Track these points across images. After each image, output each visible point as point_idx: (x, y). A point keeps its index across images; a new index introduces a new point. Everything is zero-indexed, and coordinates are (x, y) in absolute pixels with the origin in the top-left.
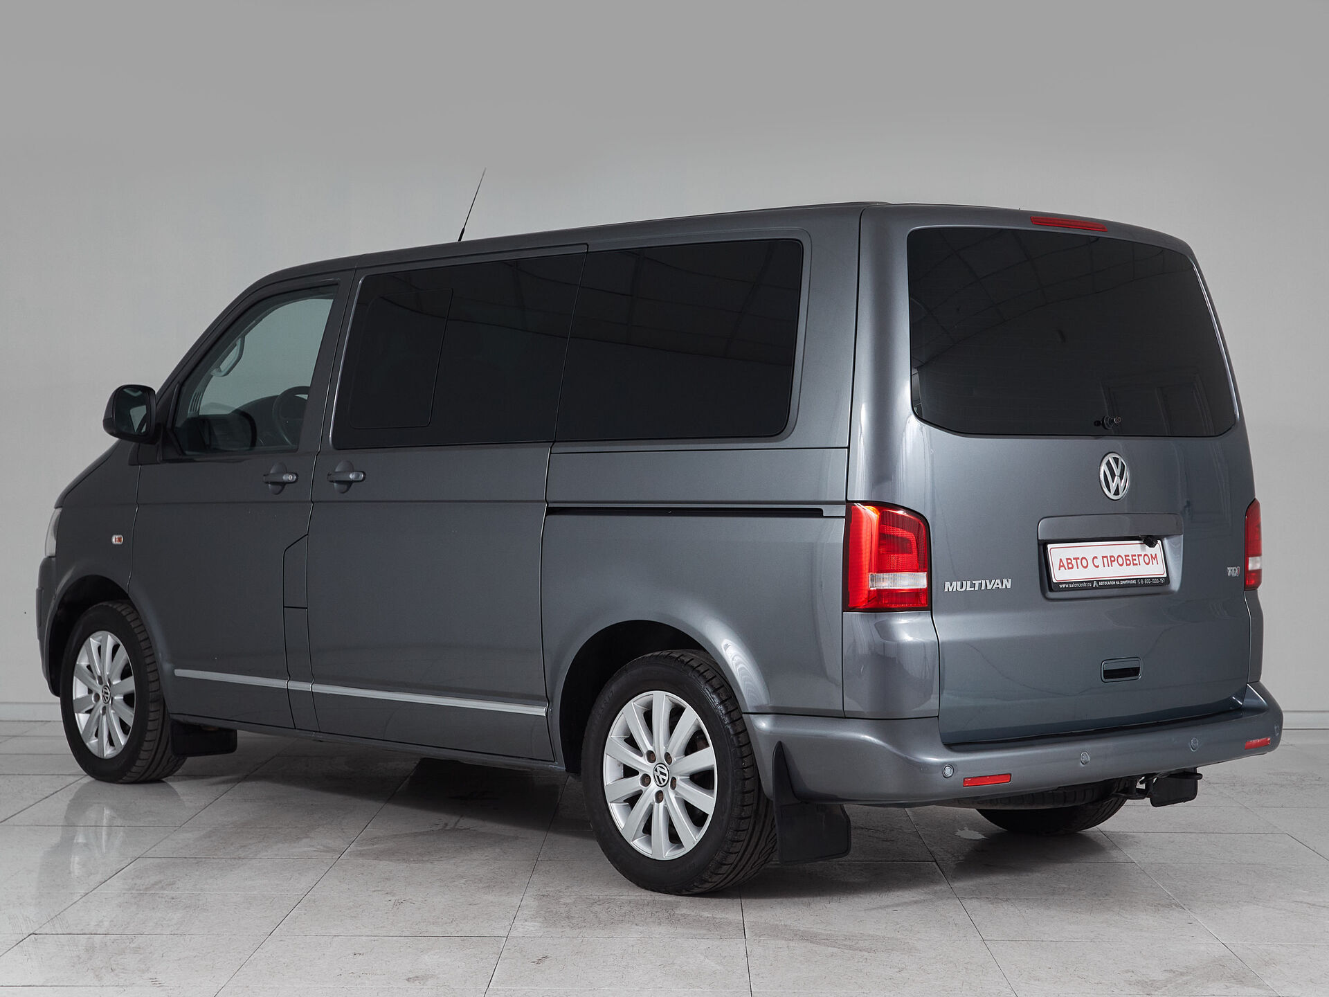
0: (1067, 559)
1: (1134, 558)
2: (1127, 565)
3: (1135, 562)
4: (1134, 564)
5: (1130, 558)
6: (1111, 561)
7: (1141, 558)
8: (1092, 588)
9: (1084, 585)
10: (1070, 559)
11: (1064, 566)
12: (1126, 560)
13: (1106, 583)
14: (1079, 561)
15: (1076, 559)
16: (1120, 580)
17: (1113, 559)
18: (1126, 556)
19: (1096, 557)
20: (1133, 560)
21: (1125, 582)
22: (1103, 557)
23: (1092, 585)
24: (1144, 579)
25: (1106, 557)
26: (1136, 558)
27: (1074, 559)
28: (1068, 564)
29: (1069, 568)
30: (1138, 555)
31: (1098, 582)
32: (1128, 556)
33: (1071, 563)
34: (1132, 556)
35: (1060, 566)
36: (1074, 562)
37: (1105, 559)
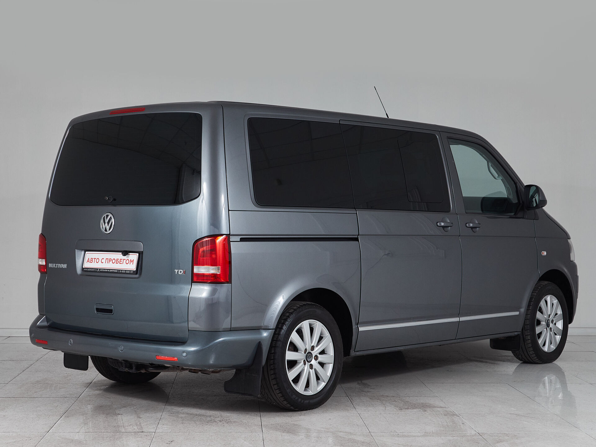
0: (91, 258)
1: (121, 260)
2: (116, 263)
3: (121, 262)
4: (120, 263)
5: (119, 260)
6: (110, 261)
7: (125, 261)
8: (97, 272)
9: (94, 270)
10: (92, 259)
11: (89, 261)
12: (117, 261)
13: (103, 270)
14: (96, 260)
15: (95, 259)
16: (110, 270)
17: (110, 260)
18: (117, 259)
19: (103, 259)
20: (120, 261)
21: (112, 271)
22: (106, 259)
23: (97, 270)
24: (122, 270)
25: (108, 259)
26: (122, 260)
27: (94, 258)
28: (91, 260)
29: (91, 262)
30: (124, 259)
31: (100, 269)
32: (118, 259)
33: (92, 260)
34: (120, 259)
35: (88, 261)
36: (94, 260)
37: (107, 260)
